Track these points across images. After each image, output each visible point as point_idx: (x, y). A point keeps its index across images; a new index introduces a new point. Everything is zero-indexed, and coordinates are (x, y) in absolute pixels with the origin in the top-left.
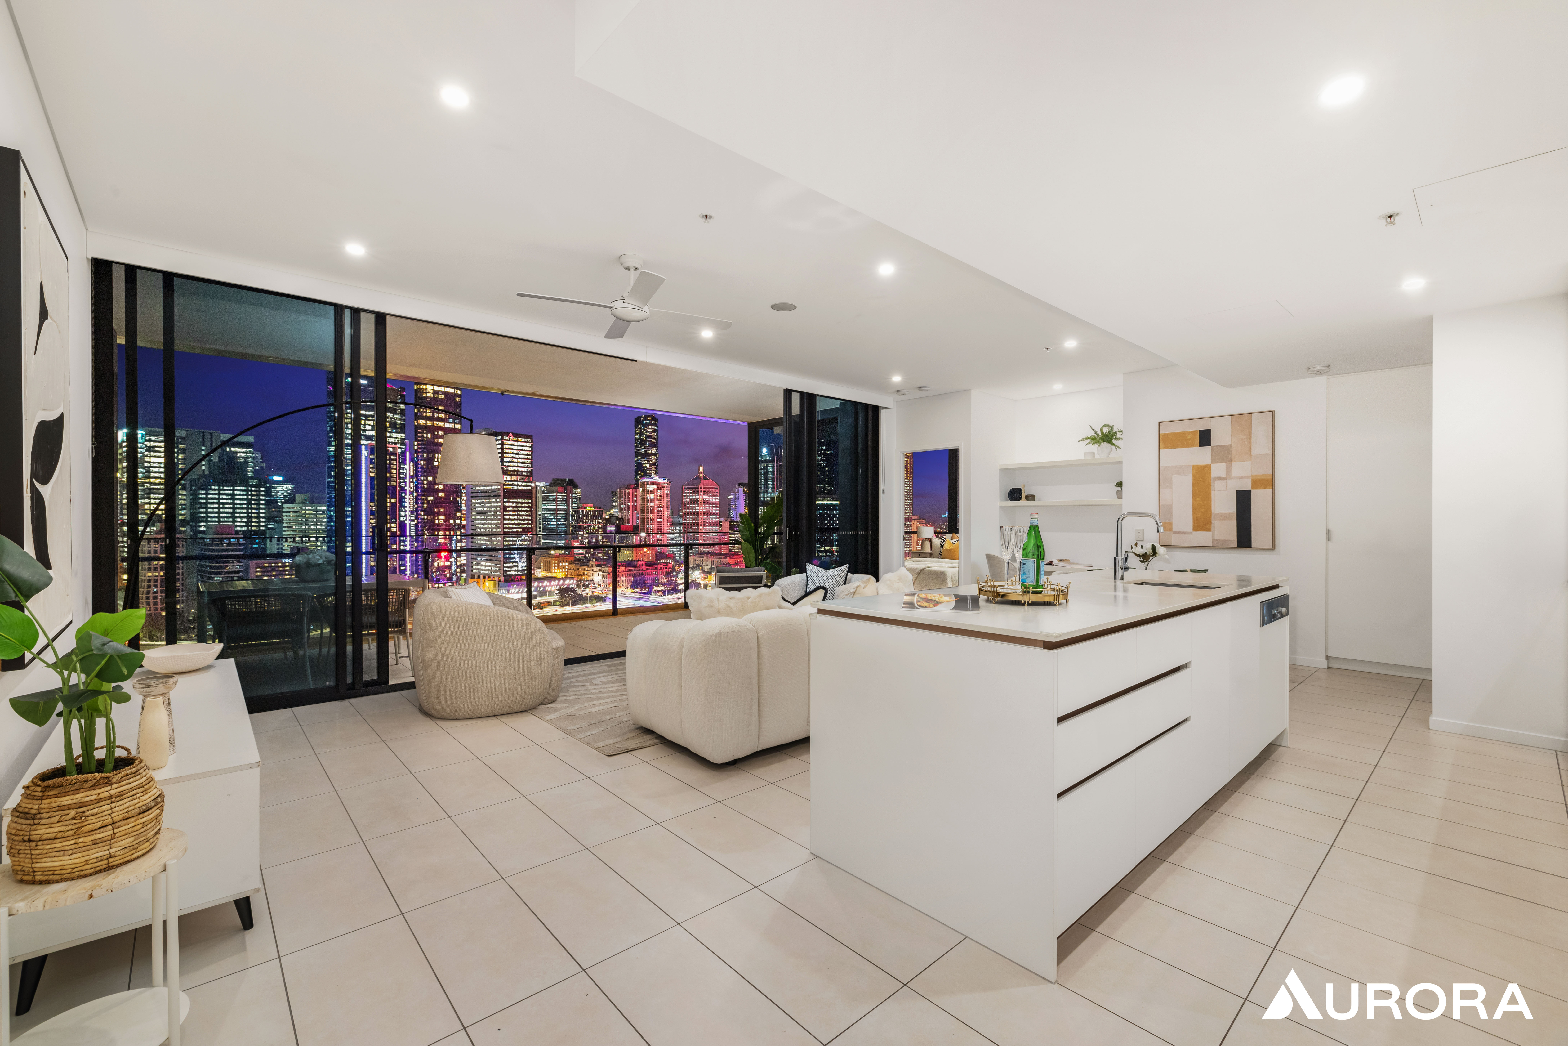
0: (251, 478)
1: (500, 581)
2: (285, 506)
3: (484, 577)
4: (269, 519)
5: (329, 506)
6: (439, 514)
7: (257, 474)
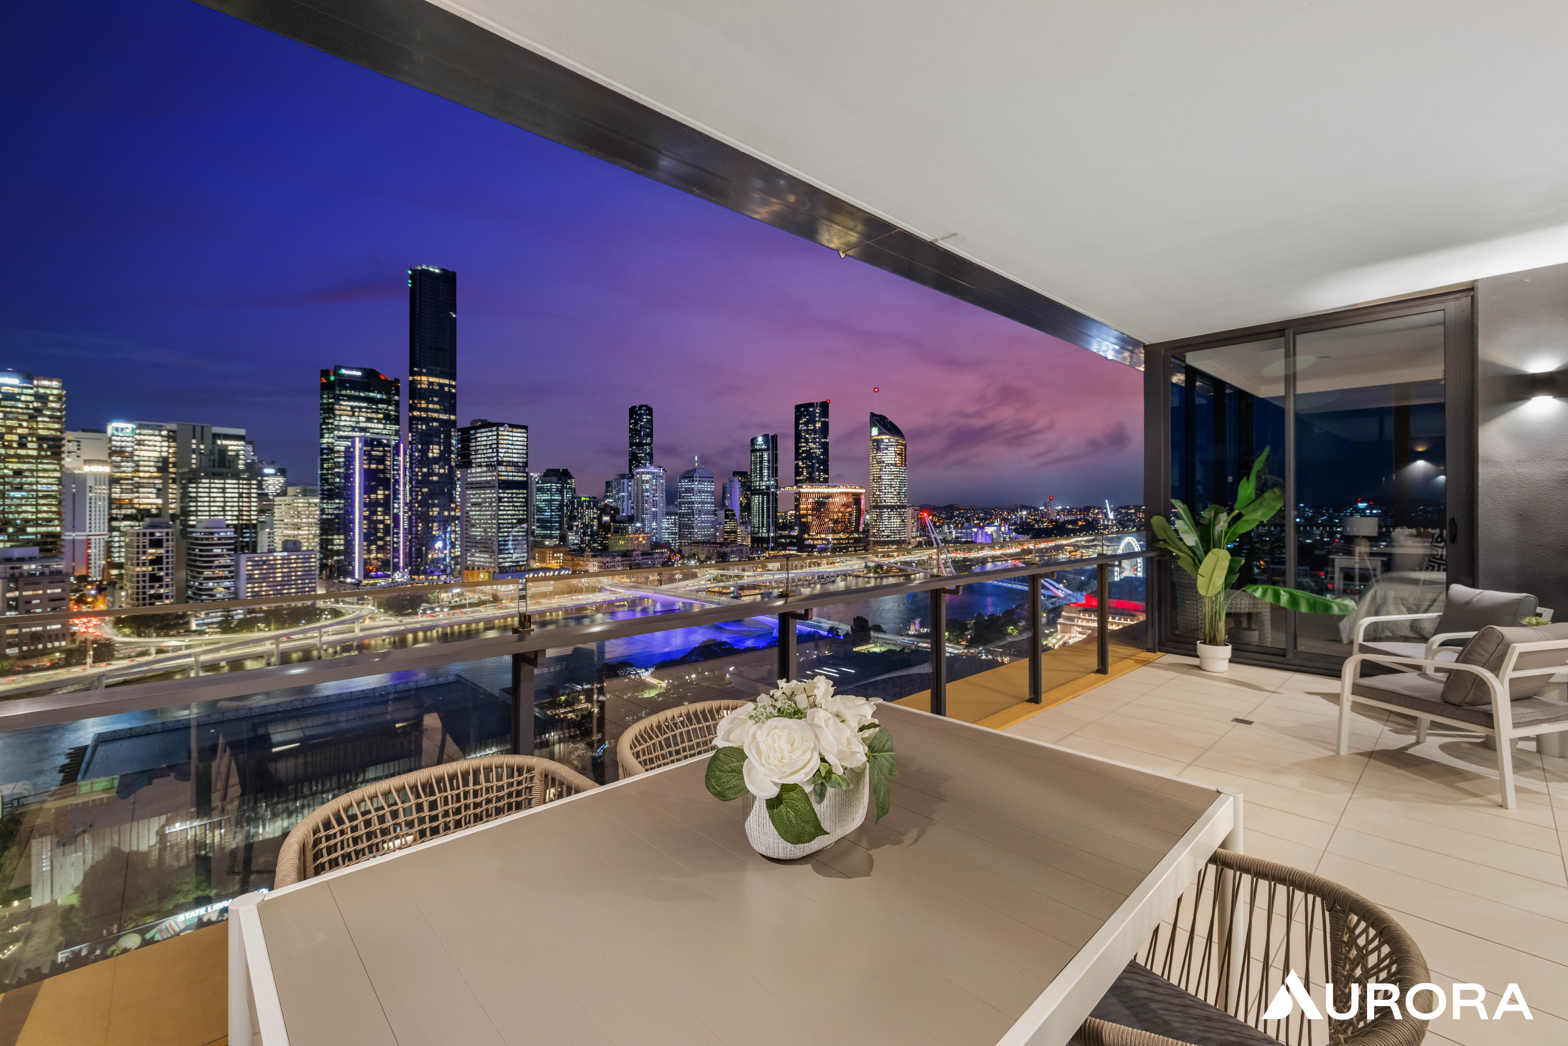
0: (243, 471)
1: (494, 572)
2: (276, 499)
3: (479, 569)
4: (261, 512)
5: (322, 499)
6: (435, 506)
7: (250, 467)
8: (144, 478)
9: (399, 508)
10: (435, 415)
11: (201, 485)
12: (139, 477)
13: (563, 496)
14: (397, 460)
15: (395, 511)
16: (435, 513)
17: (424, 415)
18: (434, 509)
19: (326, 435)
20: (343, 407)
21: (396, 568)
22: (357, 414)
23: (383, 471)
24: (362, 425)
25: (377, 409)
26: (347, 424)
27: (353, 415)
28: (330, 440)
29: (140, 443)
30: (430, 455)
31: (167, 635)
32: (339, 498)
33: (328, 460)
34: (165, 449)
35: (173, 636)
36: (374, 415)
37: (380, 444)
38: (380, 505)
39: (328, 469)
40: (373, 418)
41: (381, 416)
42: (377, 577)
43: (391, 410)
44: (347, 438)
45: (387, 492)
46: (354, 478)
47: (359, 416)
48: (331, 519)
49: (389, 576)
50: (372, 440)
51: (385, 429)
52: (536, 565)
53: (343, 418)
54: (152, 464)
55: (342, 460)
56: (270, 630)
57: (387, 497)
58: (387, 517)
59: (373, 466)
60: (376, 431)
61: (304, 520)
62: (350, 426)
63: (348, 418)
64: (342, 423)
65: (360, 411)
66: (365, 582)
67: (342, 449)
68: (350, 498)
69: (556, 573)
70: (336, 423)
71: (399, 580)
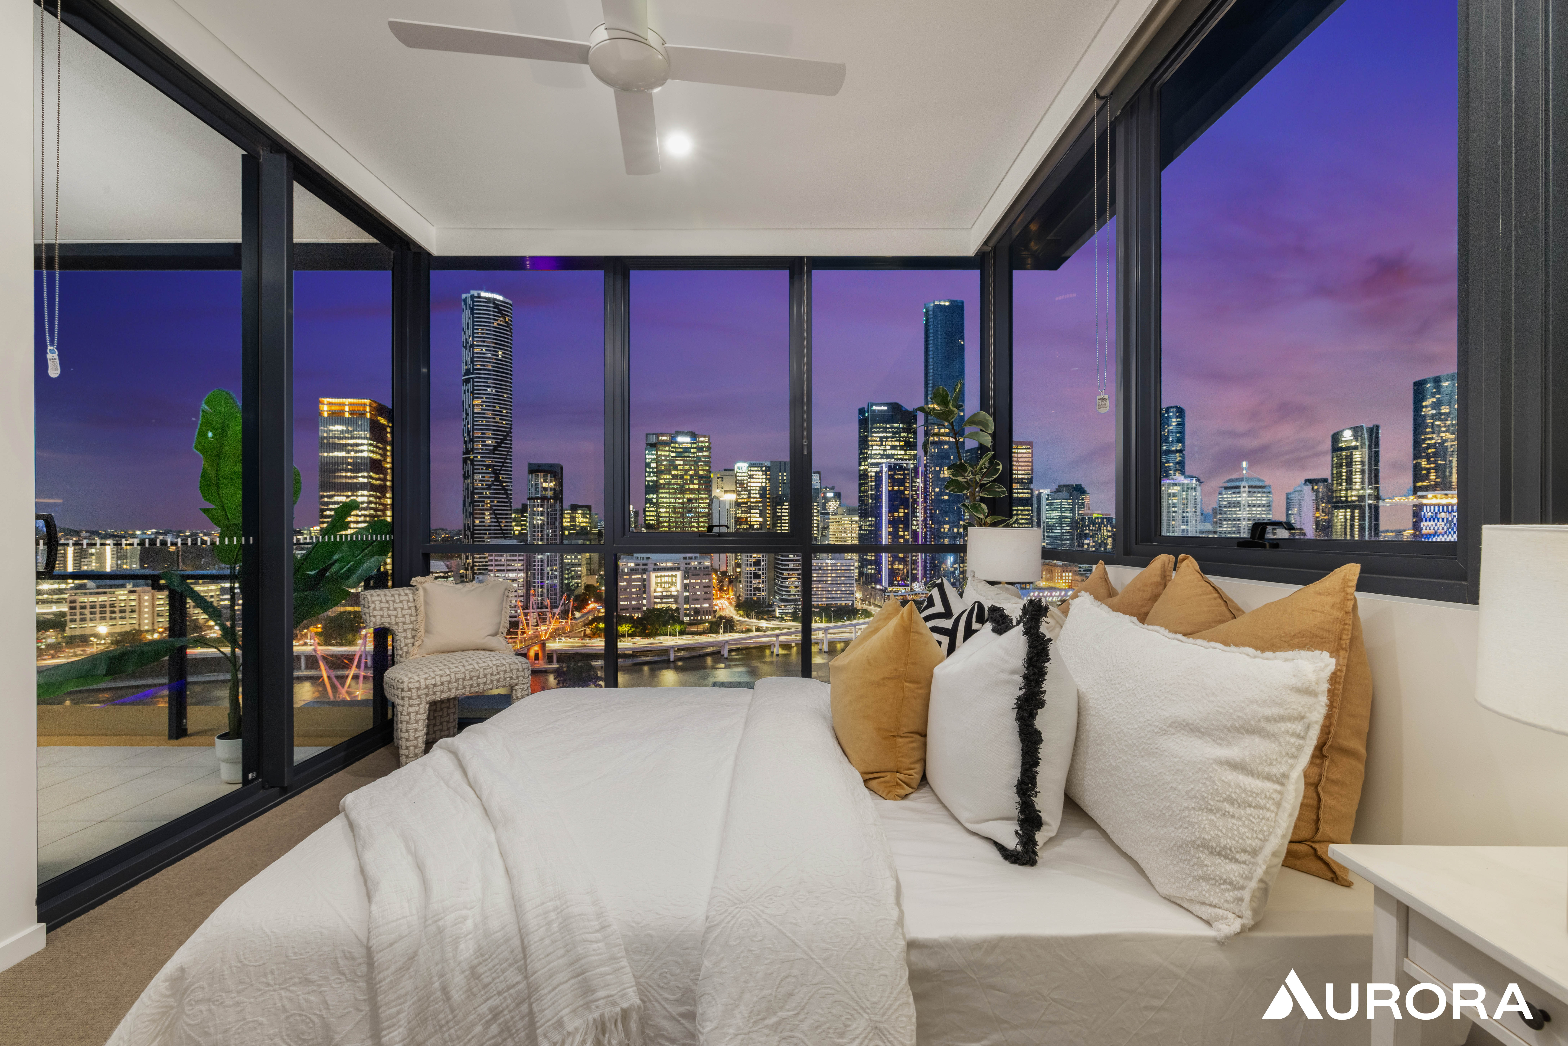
8: (753, 502)
9: (918, 525)
10: (946, 439)
11: (784, 507)
12: (751, 502)
13: (1074, 513)
14: (915, 482)
15: (914, 527)
16: (946, 530)
17: (936, 439)
18: (945, 526)
19: (863, 463)
20: (874, 439)
21: (915, 579)
22: (884, 443)
23: (903, 492)
24: (888, 452)
25: (900, 437)
26: (878, 452)
27: (881, 445)
28: (866, 467)
29: (751, 477)
30: (942, 476)
31: (762, 619)
32: (872, 517)
33: (864, 484)
34: (764, 481)
35: (766, 619)
36: (897, 443)
37: (901, 468)
38: (902, 522)
39: (864, 492)
40: (897, 446)
41: (902, 443)
42: (899, 585)
43: (911, 438)
44: (877, 464)
45: (906, 511)
46: (882, 499)
47: (885, 445)
48: (866, 534)
49: (908, 585)
50: (895, 464)
51: (905, 454)
52: (1043, 584)
53: (875, 447)
54: (757, 492)
55: (873, 483)
56: (822, 622)
57: (906, 515)
58: (906, 533)
59: (896, 488)
60: (899, 457)
61: (849, 535)
62: (879, 454)
63: (878, 448)
64: (874, 452)
65: (887, 441)
66: (890, 589)
67: (873, 474)
68: (879, 517)
69: (1063, 593)
70: (869, 452)
71: (917, 590)
